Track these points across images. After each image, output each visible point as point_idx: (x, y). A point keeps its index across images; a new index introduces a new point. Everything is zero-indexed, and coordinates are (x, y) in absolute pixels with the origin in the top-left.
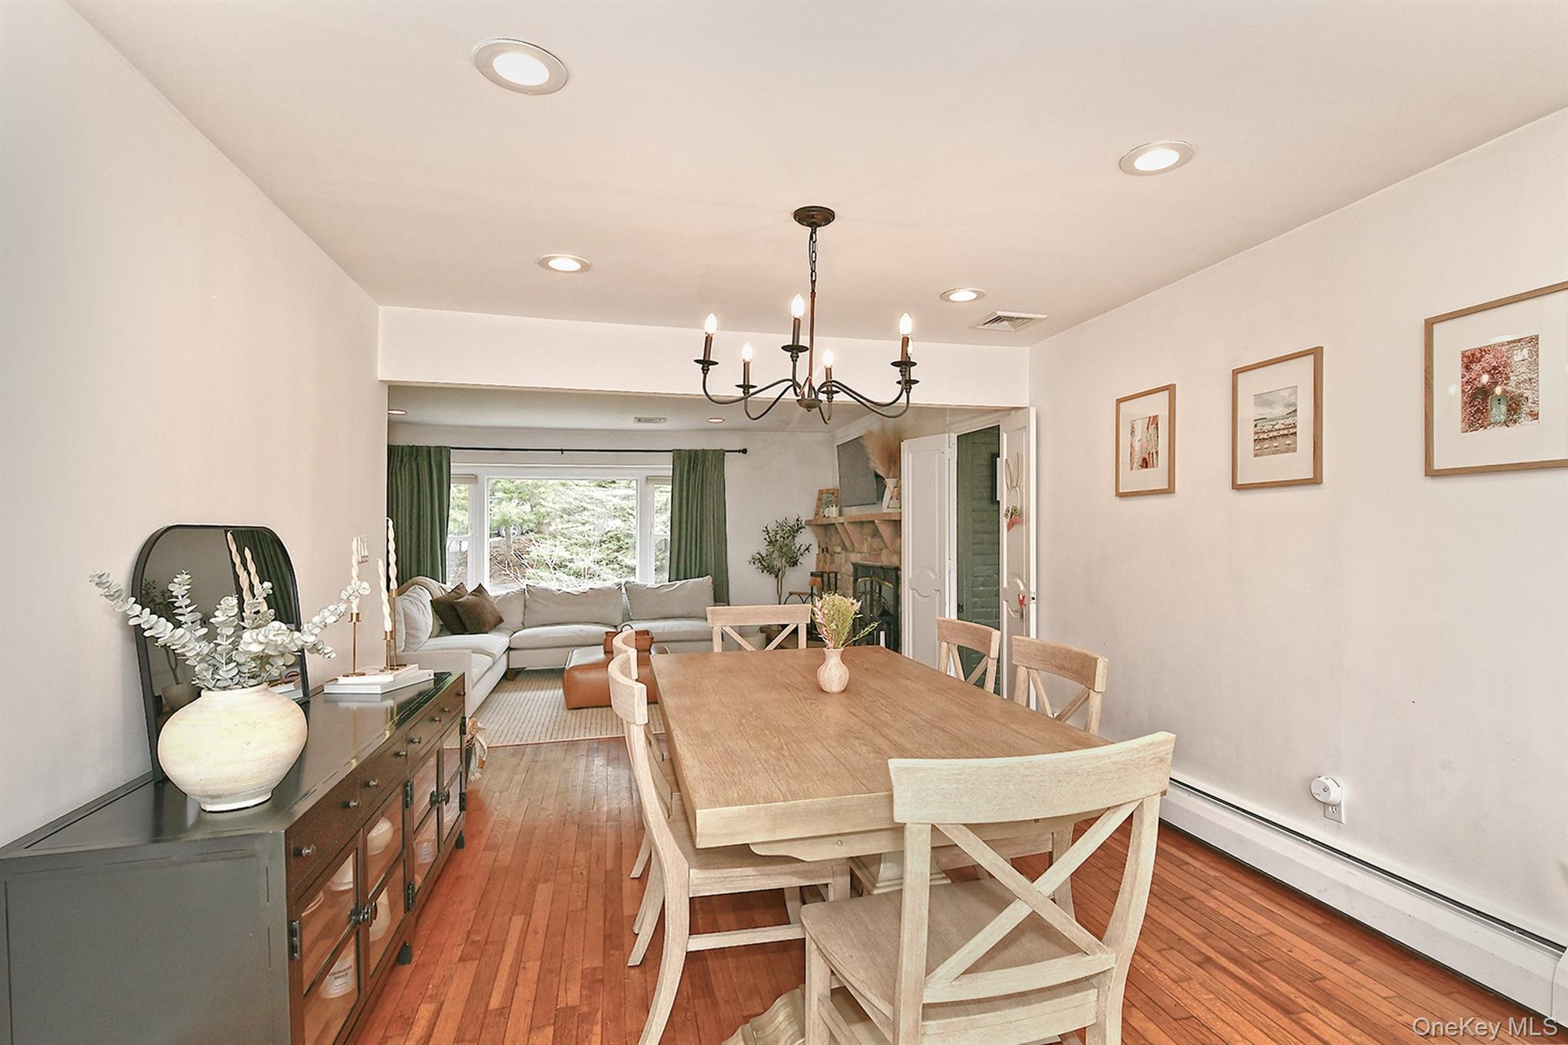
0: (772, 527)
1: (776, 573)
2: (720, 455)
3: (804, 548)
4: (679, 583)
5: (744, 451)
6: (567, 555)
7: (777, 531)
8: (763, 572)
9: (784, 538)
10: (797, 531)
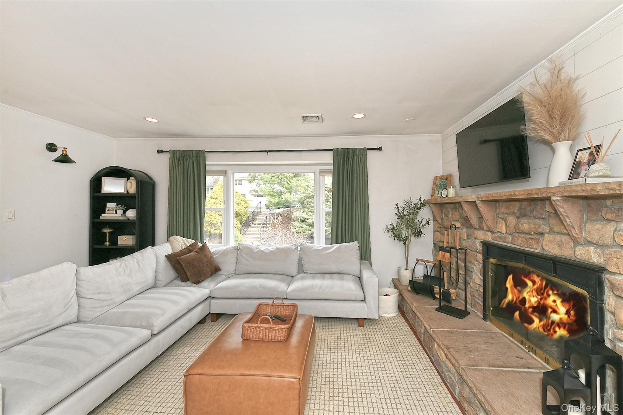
0: (401, 205)
1: (405, 241)
2: (364, 152)
3: (424, 222)
4: (336, 246)
5: (380, 149)
6: (306, 216)
7: (404, 208)
8: (395, 239)
9: (410, 213)
10: (420, 208)
